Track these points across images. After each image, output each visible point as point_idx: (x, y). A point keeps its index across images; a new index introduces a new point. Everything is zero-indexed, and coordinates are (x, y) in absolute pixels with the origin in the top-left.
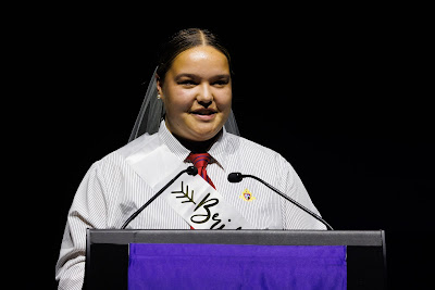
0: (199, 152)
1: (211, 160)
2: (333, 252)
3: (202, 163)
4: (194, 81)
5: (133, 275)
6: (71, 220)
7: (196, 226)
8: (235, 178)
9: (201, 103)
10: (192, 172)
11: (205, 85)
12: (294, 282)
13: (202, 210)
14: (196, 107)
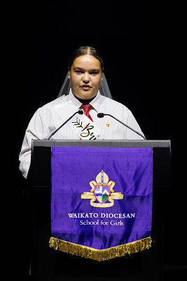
0: (86, 104)
1: (91, 108)
2: (147, 150)
3: (87, 109)
4: (81, 71)
5: (54, 161)
6: (27, 134)
7: (83, 138)
8: (101, 115)
9: (84, 82)
10: (80, 113)
11: (87, 74)
12: (128, 165)
13: (86, 131)
14: (82, 84)
